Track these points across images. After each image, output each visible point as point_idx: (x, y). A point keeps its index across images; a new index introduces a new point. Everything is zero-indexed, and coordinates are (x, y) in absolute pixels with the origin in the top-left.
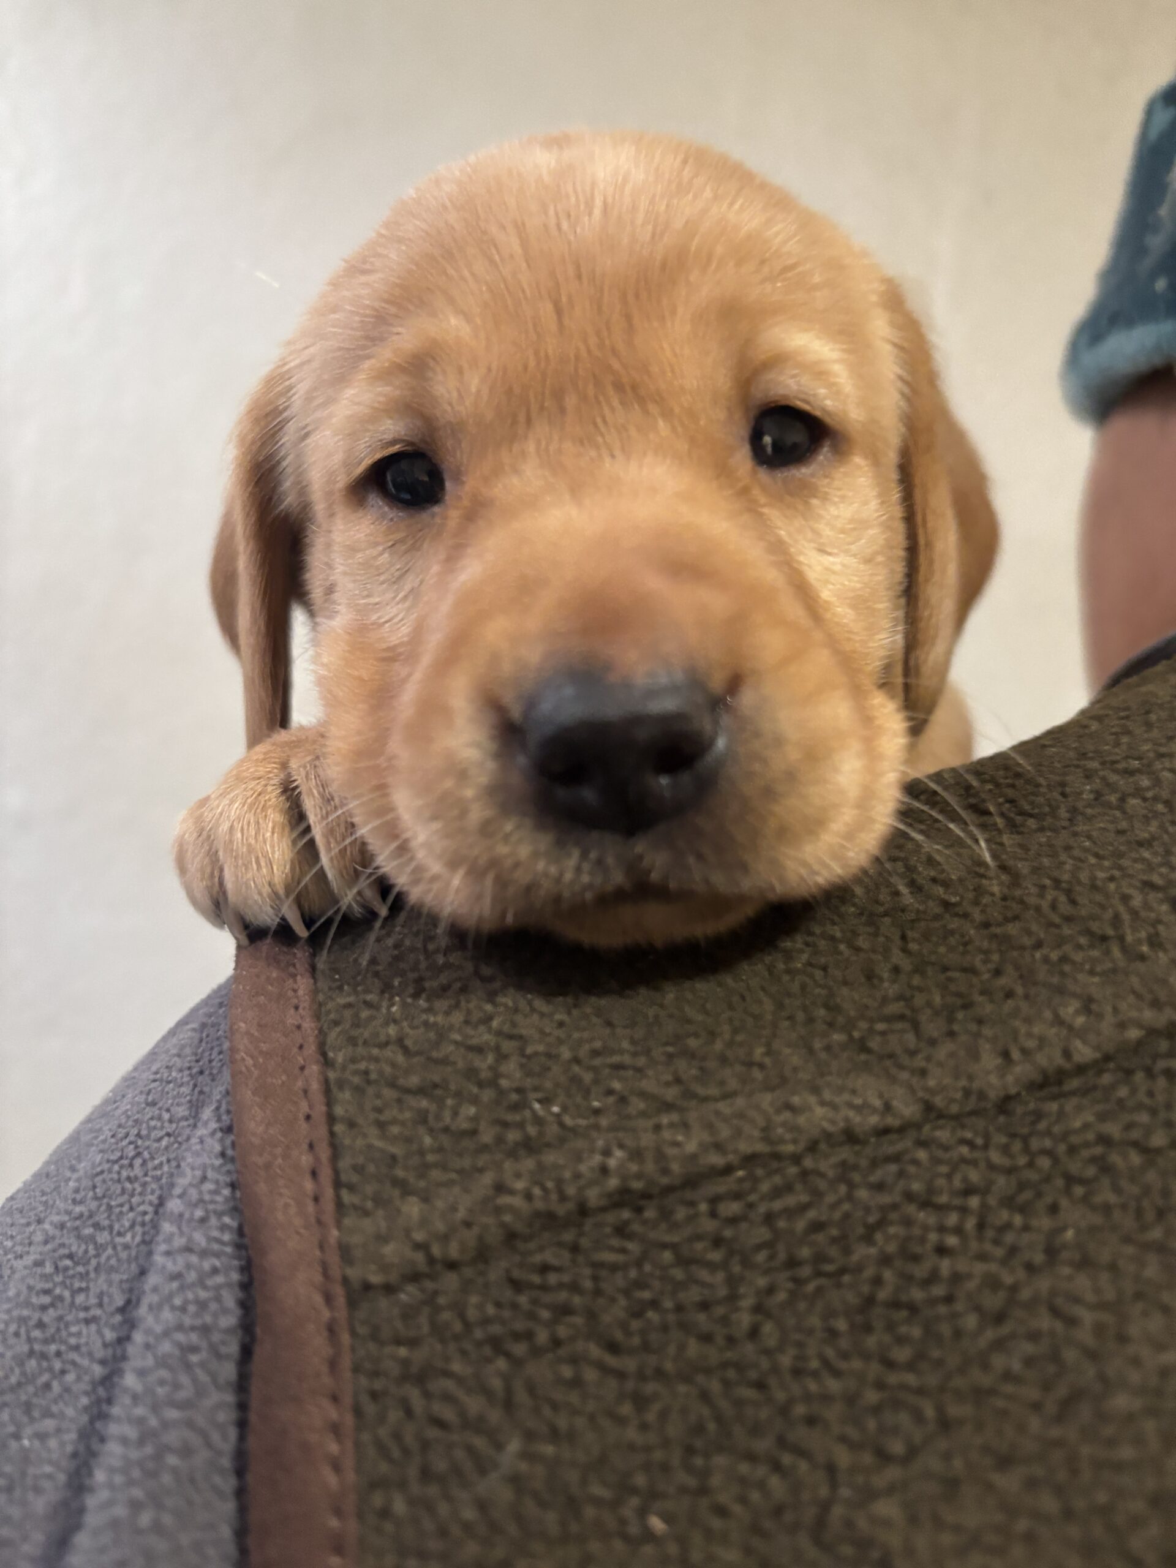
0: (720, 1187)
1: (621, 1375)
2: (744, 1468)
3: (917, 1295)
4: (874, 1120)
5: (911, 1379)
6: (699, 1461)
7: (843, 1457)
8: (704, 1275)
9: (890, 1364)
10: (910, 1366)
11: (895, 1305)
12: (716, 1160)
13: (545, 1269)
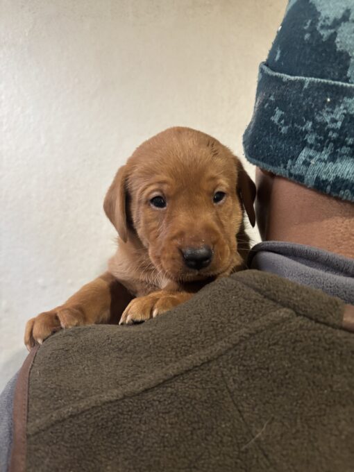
0: (87, 413)
1: (67, 447)
2: (88, 462)
3: (118, 431)
4: (115, 398)
5: (115, 446)
6: (80, 462)
7: (103, 460)
8: (83, 429)
9: (113, 444)
10: (115, 444)
11: (114, 433)
12: (87, 408)
13: (57, 429)
